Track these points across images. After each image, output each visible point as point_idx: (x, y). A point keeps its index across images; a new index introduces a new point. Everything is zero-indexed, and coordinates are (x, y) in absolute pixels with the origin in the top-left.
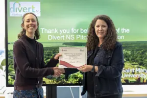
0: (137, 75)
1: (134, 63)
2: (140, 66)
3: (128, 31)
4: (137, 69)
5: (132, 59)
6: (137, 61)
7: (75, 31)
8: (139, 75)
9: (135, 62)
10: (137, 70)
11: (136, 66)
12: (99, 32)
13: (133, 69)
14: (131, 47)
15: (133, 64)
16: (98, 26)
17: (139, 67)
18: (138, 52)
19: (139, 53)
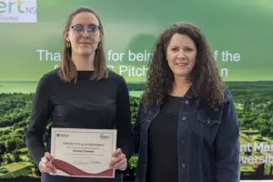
0: (257, 157)
1: (250, 131)
2: (264, 138)
3: (236, 57)
4: (256, 143)
5: (246, 122)
6: (256, 126)
7: (115, 57)
8: (260, 158)
9: (252, 127)
10: (256, 146)
11: (255, 137)
12: (178, 61)
13: (249, 145)
14: (245, 93)
15: (247, 134)
16: (176, 49)
17: (261, 141)
18: (259, 106)
19: (262, 108)
